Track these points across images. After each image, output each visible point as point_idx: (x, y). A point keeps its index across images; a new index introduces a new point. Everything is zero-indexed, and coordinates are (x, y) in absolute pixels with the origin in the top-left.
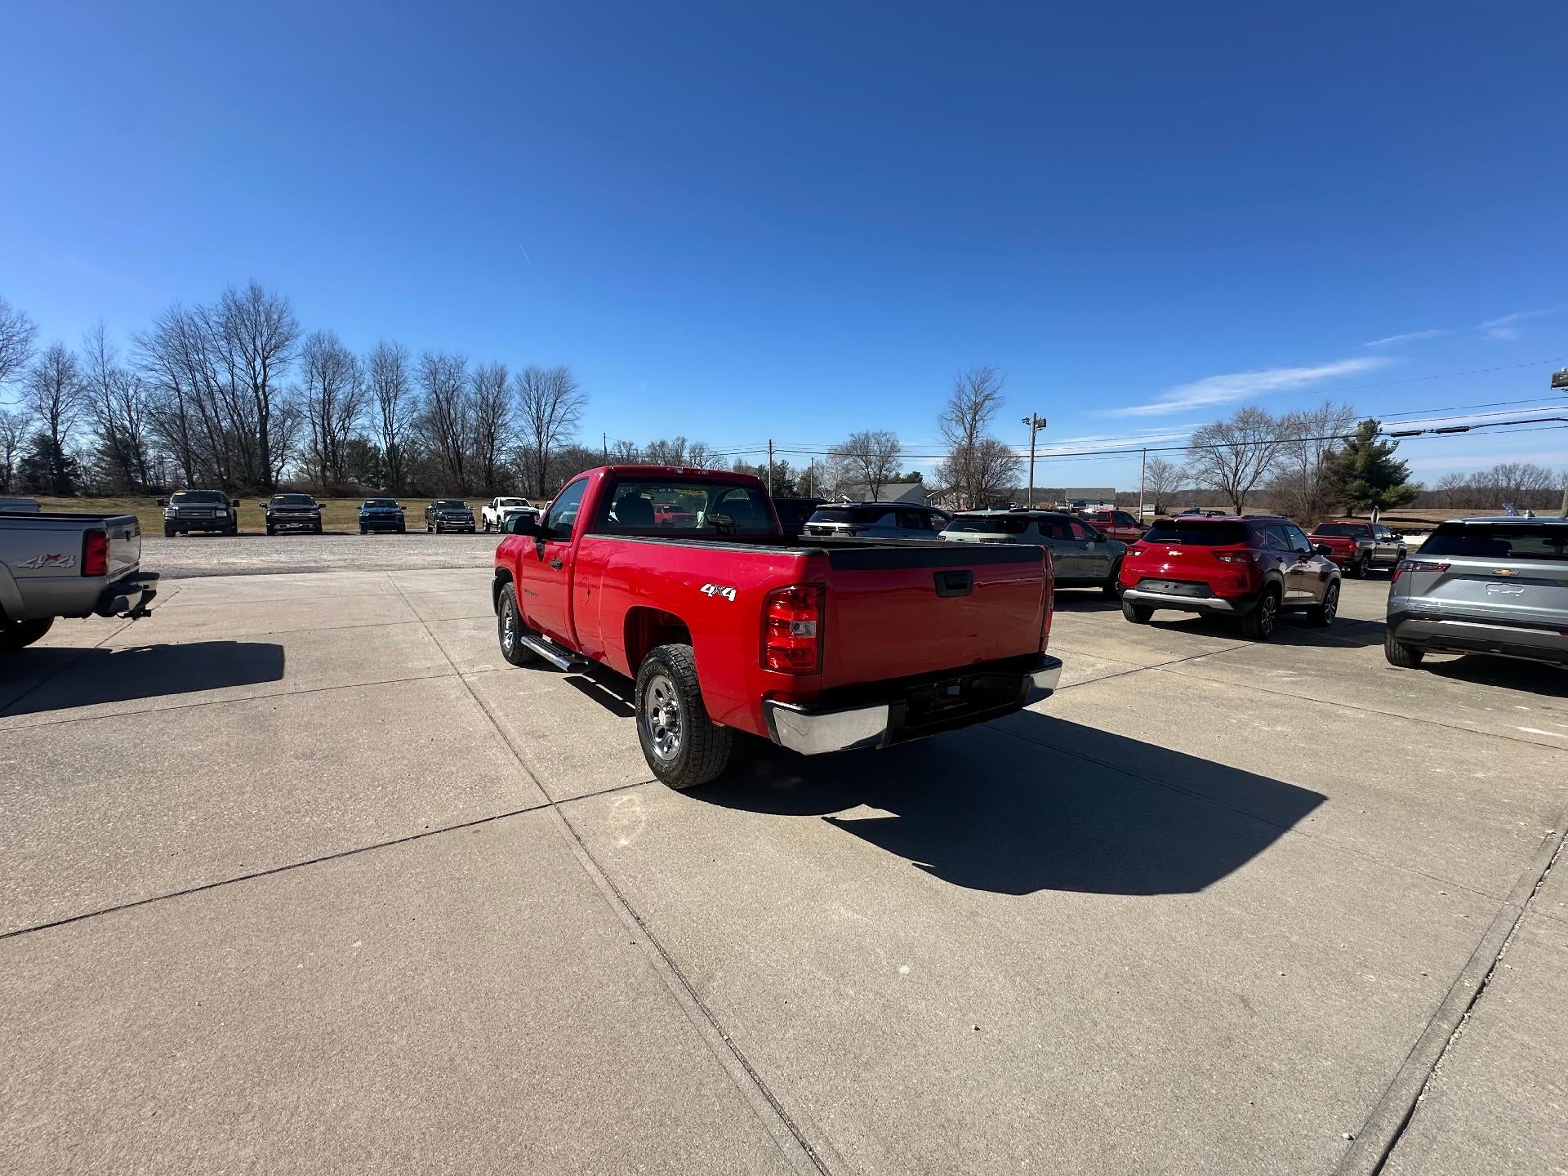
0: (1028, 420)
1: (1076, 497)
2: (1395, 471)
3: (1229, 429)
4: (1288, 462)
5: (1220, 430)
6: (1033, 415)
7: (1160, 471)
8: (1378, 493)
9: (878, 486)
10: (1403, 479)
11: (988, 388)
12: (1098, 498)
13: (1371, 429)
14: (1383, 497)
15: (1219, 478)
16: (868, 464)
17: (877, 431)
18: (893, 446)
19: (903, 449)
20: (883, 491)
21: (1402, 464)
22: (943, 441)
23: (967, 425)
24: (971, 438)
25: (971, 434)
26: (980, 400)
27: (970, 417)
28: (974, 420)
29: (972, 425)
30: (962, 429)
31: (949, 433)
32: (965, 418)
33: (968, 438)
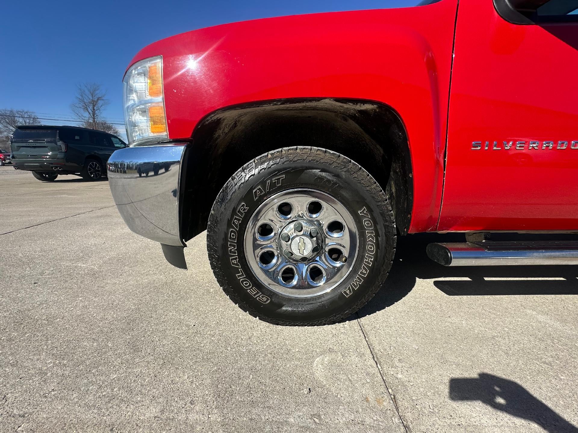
23: (90, 111)
24: (94, 119)
25: (94, 116)
26: (96, 100)
27: (91, 107)
28: (94, 109)
29: (93, 112)
30: (87, 113)
31: (79, 114)
32: (88, 107)
33: (92, 118)
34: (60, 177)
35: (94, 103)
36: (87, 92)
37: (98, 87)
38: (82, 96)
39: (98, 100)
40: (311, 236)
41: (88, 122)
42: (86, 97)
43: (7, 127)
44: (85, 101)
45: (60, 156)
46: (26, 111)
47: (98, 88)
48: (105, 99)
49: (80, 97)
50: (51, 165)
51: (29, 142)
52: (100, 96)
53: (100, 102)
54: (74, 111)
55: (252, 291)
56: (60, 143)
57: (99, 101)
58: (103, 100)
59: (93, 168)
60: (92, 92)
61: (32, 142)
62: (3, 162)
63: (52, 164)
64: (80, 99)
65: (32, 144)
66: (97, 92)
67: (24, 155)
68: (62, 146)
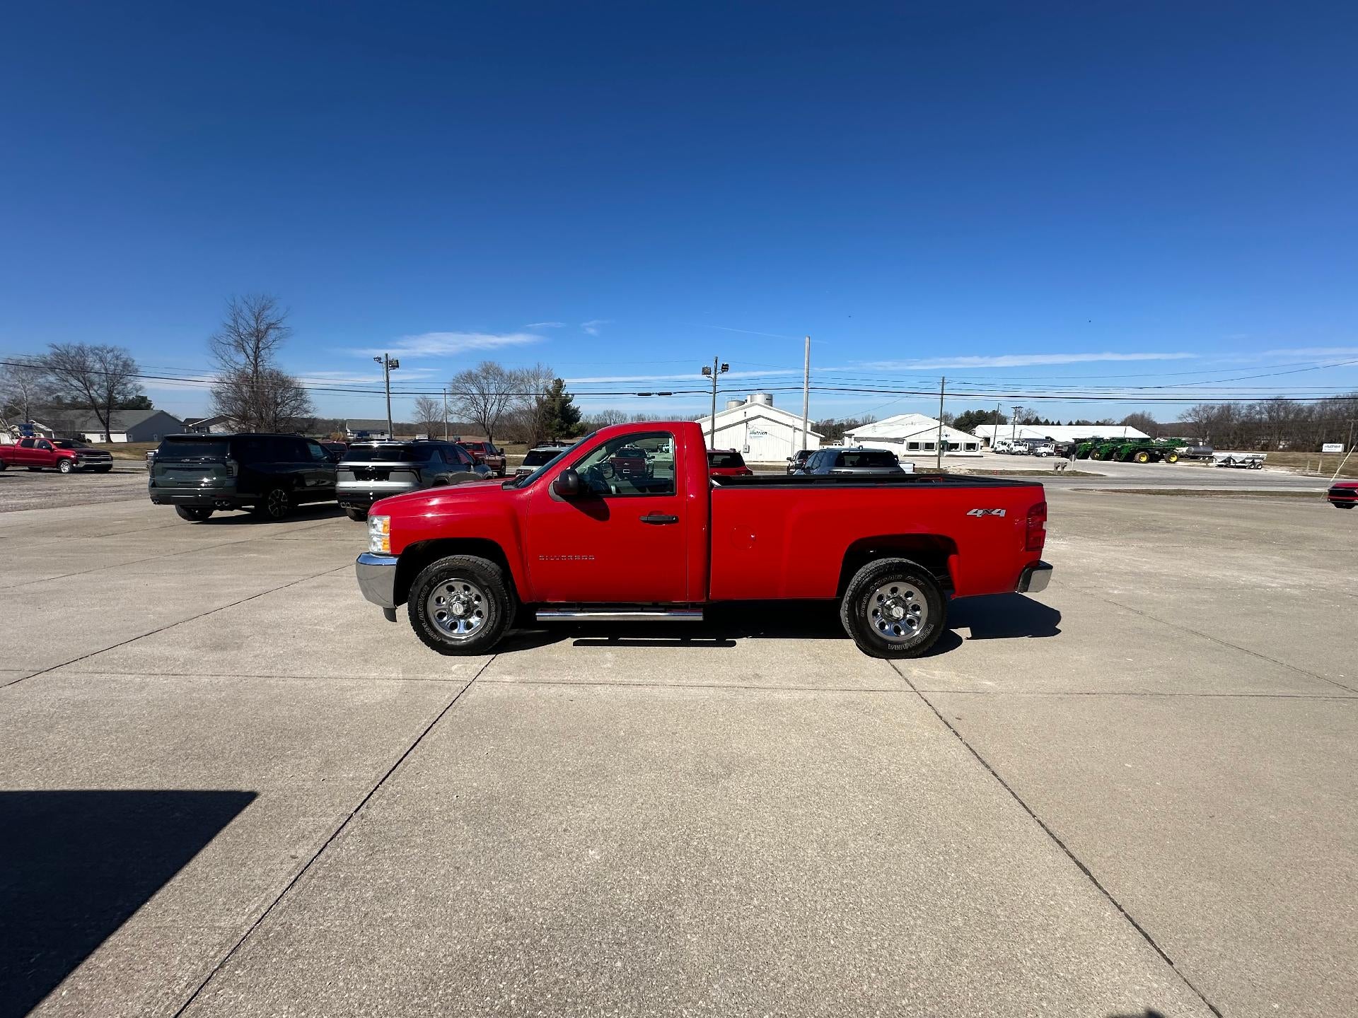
0: (380, 359)
1: (359, 428)
2: (574, 413)
3: (477, 376)
4: (515, 403)
5: (470, 378)
6: (384, 356)
7: (427, 407)
8: (568, 427)
9: (108, 413)
10: (579, 418)
11: (270, 316)
12: (379, 429)
13: (559, 384)
14: (571, 430)
15: (474, 414)
16: (88, 384)
17: (98, 344)
18: (126, 365)
19: (141, 369)
20: (117, 418)
21: (578, 408)
22: (219, 366)
23: (249, 351)
24: (256, 366)
25: (256, 361)
26: (263, 327)
27: (252, 344)
28: (257, 347)
29: (255, 353)
30: (243, 356)
31: (226, 357)
32: (245, 344)
33: (252, 366)
34: (217, 514)
35: (259, 336)
36: (246, 313)
37: (270, 302)
38: (235, 321)
39: (268, 328)
40: (463, 603)
41: (244, 372)
42: (244, 323)
43: (67, 381)
44: (241, 331)
45: (229, 482)
46: (110, 347)
47: (270, 304)
48: (282, 326)
49: (231, 323)
50: (214, 499)
51: (183, 462)
52: (273, 321)
53: (273, 333)
54: (214, 351)
55: (431, 634)
56: (230, 463)
57: (271, 331)
58: (278, 328)
59: (276, 500)
60: (256, 310)
61: (187, 462)
62: (74, 465)
63: (214, 496)
64: (230, 326)
65: (189, 464)
66: (267, 312)
67: (171, 481)
68: (234, 468)
